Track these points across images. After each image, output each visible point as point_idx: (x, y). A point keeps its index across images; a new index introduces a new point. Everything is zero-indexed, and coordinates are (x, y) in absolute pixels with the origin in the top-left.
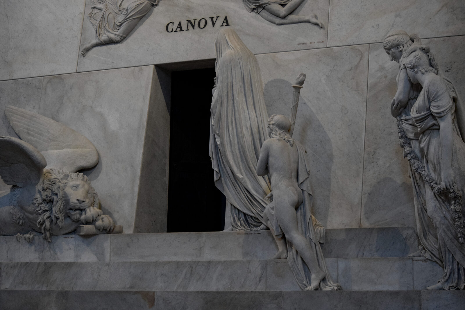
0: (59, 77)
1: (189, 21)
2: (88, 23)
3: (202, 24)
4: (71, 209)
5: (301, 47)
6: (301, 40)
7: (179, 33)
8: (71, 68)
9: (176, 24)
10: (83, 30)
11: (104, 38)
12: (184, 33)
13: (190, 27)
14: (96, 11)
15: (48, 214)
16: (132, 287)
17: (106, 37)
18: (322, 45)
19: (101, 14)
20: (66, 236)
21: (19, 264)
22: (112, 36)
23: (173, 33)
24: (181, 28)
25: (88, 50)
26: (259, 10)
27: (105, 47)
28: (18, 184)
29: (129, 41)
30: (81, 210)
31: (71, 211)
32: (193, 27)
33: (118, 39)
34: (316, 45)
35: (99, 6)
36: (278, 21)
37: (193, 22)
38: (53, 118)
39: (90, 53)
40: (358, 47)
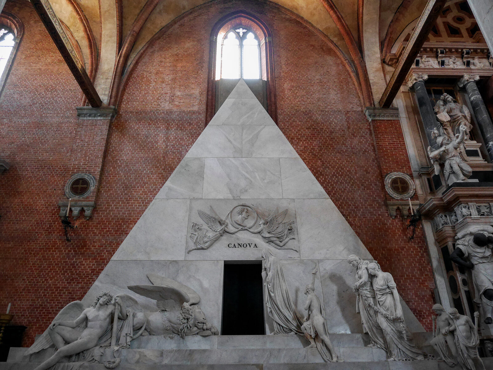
0: (176, 262)
1: (239, 244)
2: (189, 240)
3: (245, 246)
4: (198, 323)
5: (290, 259)
6: (289, 256)
7: (234, 248)
8: (182, 258)
9: (233, 245)
10: (187, 243)
11: (199, 247)
12: (237, 249)
13: (239, 246)
14: (193, 235)
15: (186, 325)
16: (239, 362)
17: (200, 247)
18: (299, 259)
19: (196, 237)
20: (193, 336)
21: (174, 351)
22: (203, 246)
23: (231, 248)
24: (235, 246)
25: (190, 251)
26: (270, 243)
27: (199, 251)
28: (167, 310)
29: (210, 249)
30: (203, 323)
31: (199, 324)
32: (241, 246)
33: (206, 248)
34: (297, 259)
35: (194, 233)
36: (279, 247)
37: (241, 245)
38: (173, 279)
39: (192, 253)
40: (314, 261)
